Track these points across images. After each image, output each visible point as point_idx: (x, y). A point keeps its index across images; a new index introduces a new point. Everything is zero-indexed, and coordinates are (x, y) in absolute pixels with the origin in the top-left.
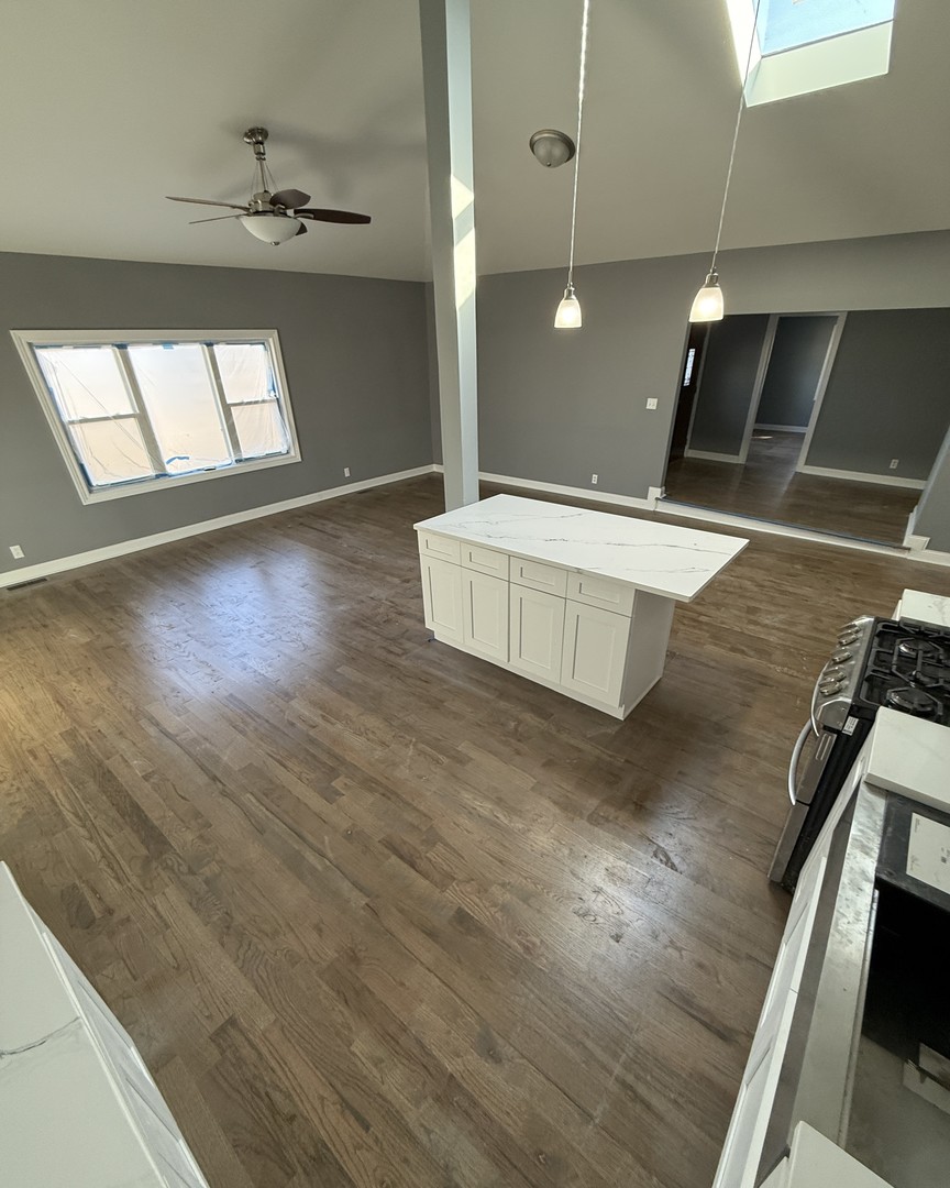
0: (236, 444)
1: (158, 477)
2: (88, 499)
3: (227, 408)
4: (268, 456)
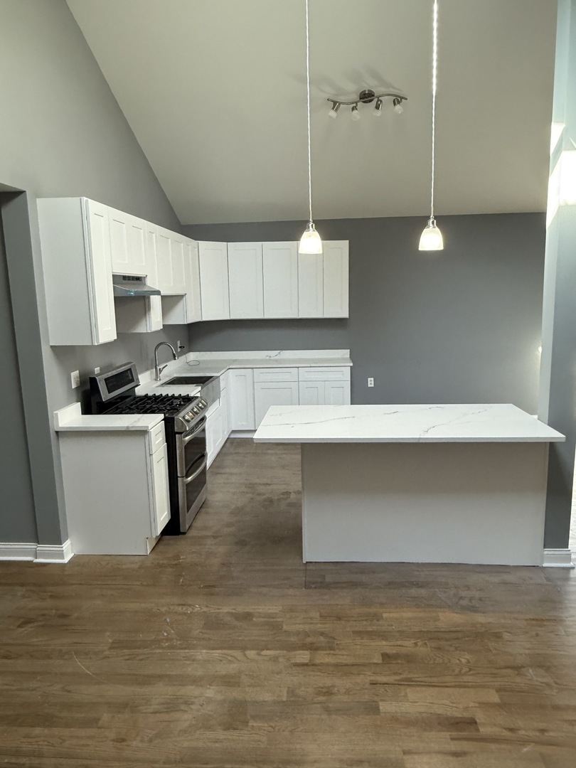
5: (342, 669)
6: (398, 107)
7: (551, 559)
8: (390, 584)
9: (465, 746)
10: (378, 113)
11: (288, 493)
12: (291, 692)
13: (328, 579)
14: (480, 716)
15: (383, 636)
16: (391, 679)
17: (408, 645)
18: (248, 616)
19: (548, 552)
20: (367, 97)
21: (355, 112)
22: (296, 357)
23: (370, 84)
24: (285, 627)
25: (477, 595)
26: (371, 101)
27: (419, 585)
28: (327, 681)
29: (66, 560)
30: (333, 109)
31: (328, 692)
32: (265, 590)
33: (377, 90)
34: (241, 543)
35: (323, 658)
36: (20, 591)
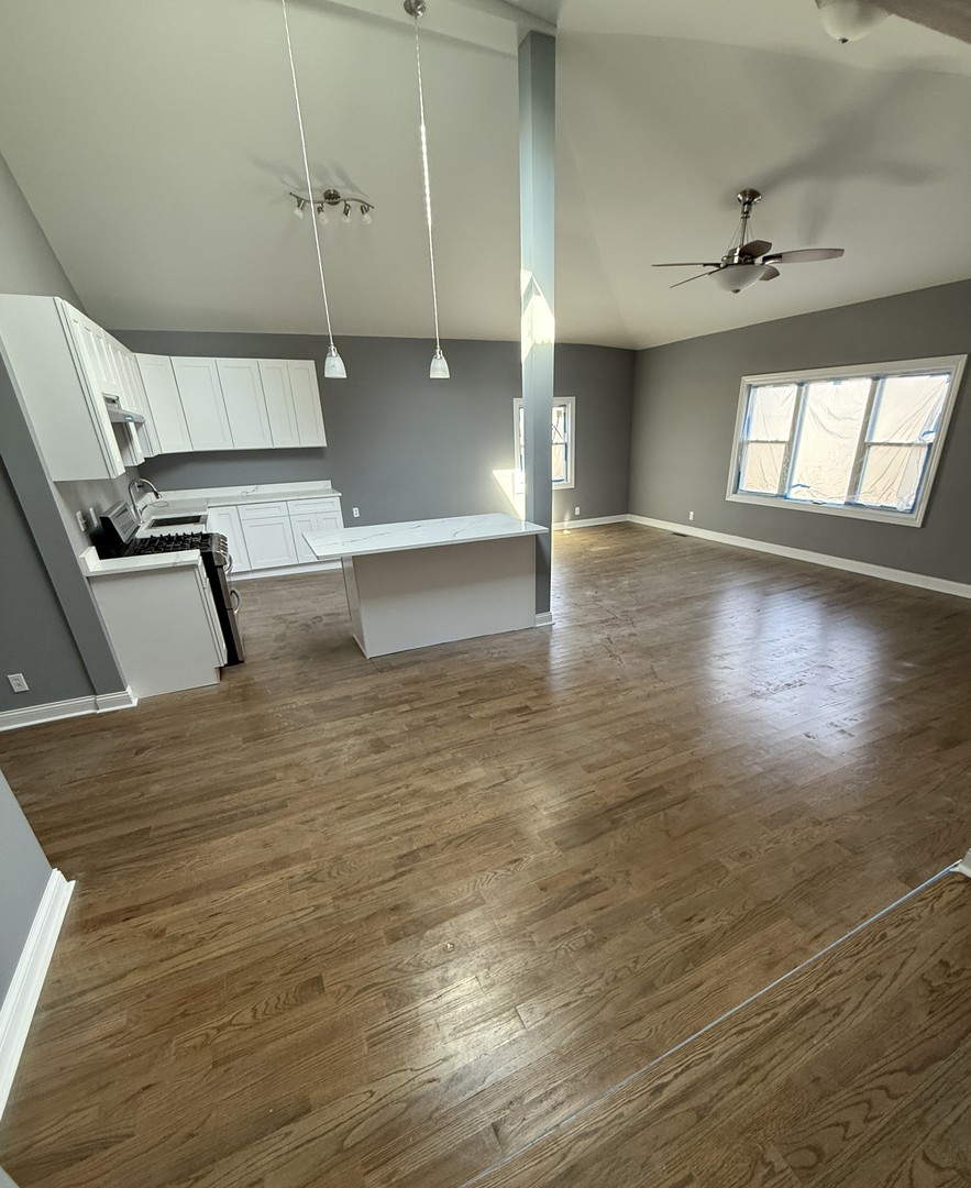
0: (855, 486)
1: (777, 496)
2: (731, 497)
3: (864, 447)
4: (883, 508)
5: (438, 706)
6: (366, 216)
7: (540, 621)
8: (442, 657)
9: (528, 717)
10: (347, 220)
11: (319, 618)
12: (408, 725)
13: (394, 664)
14: (529, 703)
15: (453, 684)
16: (471, 702)
17: (471, 685)
18: (348, 698)
19: (538, 616)
20: (332, 197)
21: (322, 213)
22: (277, 491)
23: (336, 184)
24: (380, 697)
25: (503, 649)
26: (336, 203)
27: (461, 653)
28: (430, 714)
29: (135, 703)
30: (299, 206)
31: (433, 719)
32: (348, 681)
33: (344, 193)
34: (304, 657)
35: (417, 705)
36: (109, 735)
